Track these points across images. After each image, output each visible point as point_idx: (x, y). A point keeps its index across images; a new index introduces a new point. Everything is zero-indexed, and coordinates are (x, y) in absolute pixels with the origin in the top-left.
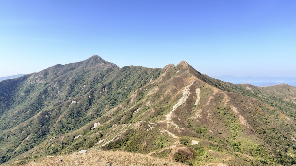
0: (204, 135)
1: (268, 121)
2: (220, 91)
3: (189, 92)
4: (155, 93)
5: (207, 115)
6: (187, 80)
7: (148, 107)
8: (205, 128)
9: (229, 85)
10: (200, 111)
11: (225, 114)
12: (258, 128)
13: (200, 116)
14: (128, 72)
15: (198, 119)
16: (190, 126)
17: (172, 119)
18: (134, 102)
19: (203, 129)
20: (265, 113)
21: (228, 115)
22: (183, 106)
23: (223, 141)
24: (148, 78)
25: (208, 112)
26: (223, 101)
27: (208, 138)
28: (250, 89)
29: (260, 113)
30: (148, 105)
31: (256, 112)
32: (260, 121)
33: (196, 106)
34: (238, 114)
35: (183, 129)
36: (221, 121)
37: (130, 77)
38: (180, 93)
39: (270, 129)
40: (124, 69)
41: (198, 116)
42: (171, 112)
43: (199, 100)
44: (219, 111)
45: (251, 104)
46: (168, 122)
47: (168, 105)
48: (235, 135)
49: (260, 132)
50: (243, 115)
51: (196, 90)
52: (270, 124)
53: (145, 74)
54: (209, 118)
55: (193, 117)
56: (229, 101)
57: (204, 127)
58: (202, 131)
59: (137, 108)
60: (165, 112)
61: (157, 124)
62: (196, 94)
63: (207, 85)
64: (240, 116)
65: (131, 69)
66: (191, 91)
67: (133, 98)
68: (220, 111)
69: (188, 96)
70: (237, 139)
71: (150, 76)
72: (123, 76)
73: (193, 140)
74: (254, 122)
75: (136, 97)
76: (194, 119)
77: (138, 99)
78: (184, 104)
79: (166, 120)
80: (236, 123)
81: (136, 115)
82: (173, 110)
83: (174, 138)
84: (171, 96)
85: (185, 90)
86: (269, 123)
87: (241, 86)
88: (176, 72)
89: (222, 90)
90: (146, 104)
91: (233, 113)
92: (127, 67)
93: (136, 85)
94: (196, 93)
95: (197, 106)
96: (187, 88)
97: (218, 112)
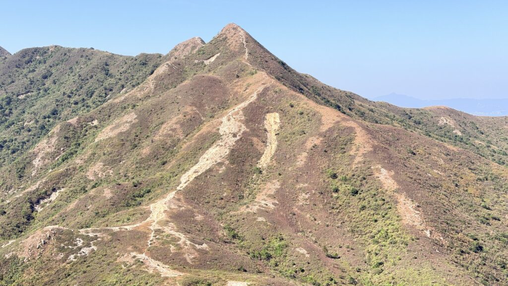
0: (277, 265)
1: (494, 213)
2: (344, 119)
3: (240, 124)
4: (121, 133)
5: (295, 200)
6: (238, 86)
7: (92, 184)
8: (283, 242)
9: (384, 110)
10: (274, 186)
11: (355, 193)
12: (460, 235)
13: (270, 205)
14: (41, 69)
15: (264, 212)
16: (234, 237)
17: (171, 217)
18: (44, 168)
19: (276, 244)
20: (487, 189)
21: (365, 195)
22: (218, 170)
23: (338, 280)
24: (111, 90)
25: (300, 189)
26: (352, 153)
27: (288, 274)
28: (451, 123)
29: (471, 190)
30: (96, 174)
31: (457, 185)
32: (466, 215)
33: (261, 172)
34: (397, 191)
35: (205, 246)
36: (339, 217)
37: (46, 86)
38: (209, 129)
39: (496, 238)
40: (24, 57)
41: (263, 202)
42: (171, 195)
43: (273, 152)
44: (336, 183)
45: (442, 162)
46: (154, 226)
47: (164, 172)
48: (383, 260)
49: (464, 249)
50: (411, 196)
51: (264, 119)
52: (500, 222)
53: (101, 76)
54: (301, 208)
55: (248, 207)
56: (371, 149)
57: (282, 239)
58: (272, 253)
59: (54, 190)
60: (150, 197)
61: (114, 234)
62: (266, 130)
63: (305, 103)
64: (402, 198)
65: (51, 56)
66: (246, 122)
67: (40, 155)
68: (338, 184)
69: (238, 138)
70: (386, 272)
71: (121, 83)
72: (21, 82)
73: (233, 279)
74: (448, 216)
75: (53, 149)
76: (248, 213)
77: (59, 158)
78: (220, 164)
79: (148, 219)
80: (388, 222)
81: (45, 214)
82: (178, 188)
83: (167, 278)
84: (179, 140)
85: (229, 120)
86: (495, 219)
87: (422, 112)
88: (207, 62)
89: (348, 118)
90: (88, 174)
91: (380, 190)
92: (36, 51)
93: (66, 113)
94: (266, 127)
95: (264, 172)
96: (237, 113)
97: (334, 187)
